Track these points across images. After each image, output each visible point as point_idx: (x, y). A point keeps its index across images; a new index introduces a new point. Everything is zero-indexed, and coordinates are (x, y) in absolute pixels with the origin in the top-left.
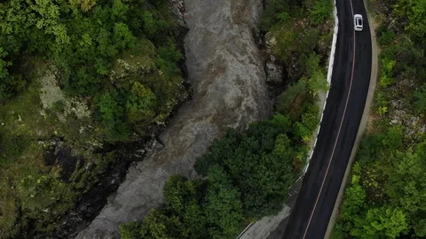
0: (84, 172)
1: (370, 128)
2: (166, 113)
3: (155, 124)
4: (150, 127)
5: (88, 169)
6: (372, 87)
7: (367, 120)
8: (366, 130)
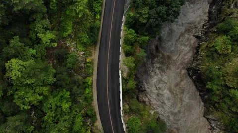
0: (233, 2)
1: (93, 51)
2: (202, 50)
3: (205, 42)
4: (208, 39)
5: (231, 4)
6: (95, 77)
7: (95, 56)
8: (95, 50)
